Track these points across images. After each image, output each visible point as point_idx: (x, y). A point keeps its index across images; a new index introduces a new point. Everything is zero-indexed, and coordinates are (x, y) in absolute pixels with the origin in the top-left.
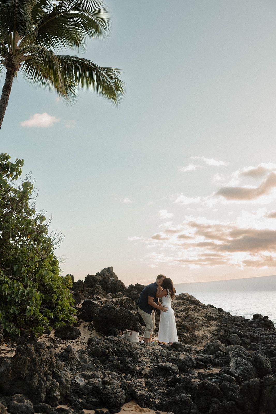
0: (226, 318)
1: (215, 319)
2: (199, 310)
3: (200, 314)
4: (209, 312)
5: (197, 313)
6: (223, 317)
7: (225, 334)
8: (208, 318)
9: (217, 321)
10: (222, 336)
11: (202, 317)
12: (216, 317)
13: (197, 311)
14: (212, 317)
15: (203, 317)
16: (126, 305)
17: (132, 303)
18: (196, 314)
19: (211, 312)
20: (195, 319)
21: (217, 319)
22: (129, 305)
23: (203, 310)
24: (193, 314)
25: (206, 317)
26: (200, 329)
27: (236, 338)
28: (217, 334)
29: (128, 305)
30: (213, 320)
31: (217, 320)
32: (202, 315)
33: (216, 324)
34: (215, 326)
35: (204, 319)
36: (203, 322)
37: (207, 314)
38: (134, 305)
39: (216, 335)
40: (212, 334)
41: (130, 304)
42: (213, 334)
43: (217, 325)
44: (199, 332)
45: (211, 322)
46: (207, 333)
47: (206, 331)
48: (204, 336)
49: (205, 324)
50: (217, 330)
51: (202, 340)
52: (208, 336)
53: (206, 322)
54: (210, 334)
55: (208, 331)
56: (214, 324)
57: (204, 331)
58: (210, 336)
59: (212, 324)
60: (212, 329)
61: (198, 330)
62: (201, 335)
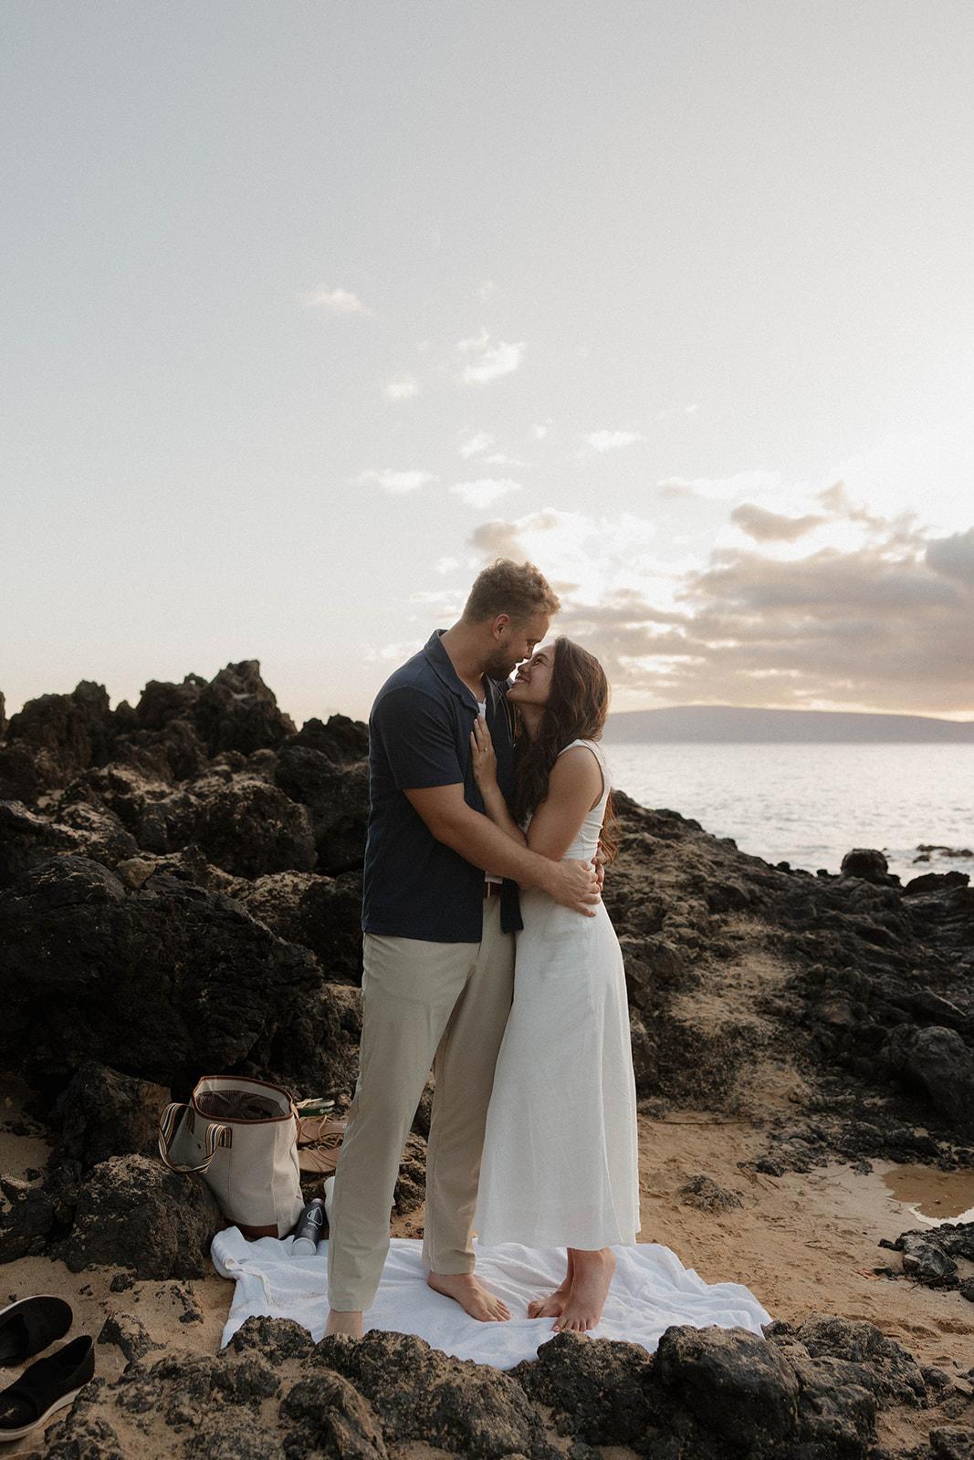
0: (799, 891)
1: (752, 902)
2: (648, 849)
3: (660, 870)
4: (701, 856)
5: (641, 862)
6: (781, 890)
7: (857, 1014)
8: (709, 896)
9: (764, 914)
10: (841, 1029)
11: (673, 887)
12: (751, 892)
13: (640, 850)
14: (731, 891)
15: (682, 886)
16: (251, 828)
17: (293, 814)
18: (636, 871)
19: (709, 857)
20: (641, 902)
21: (762, 902)
22: (274, 826)
23: (668, 846)
24: (621, 870)
25: (701, 890)
26: (695, 980)
27: (957, 1059)
28: (806, 1016)
29: (267, 830)
30: (738, 909)
31: (762, 907)
32: (671, 878)
33: (768, 936)
34: (765, 948)
35: (694, 903)
36: (692, 925)
37: (692, 868)
38: (302, 828)
39: (803, 1022)
40: (778, 1012)
41: (279, 825)
42: (784, 1016)
43: (770, 945)
44: (698, 1002)
45: (730, 919)
46: (742, 1009)
47: (733, 989)
48: (736, 1033)
49: (705, 935)
50: (796, 983)
51: (725, 1066)
52: (752, 1028)
53: (710, 923)
54: (765, 1012)
55: (743, 987)
56: (754, 935)
57: (722, 989)
58: (764, 1026)
59: (740, 933)
60: (760, 977)
61: (691, 991)
62: (718, 1031)
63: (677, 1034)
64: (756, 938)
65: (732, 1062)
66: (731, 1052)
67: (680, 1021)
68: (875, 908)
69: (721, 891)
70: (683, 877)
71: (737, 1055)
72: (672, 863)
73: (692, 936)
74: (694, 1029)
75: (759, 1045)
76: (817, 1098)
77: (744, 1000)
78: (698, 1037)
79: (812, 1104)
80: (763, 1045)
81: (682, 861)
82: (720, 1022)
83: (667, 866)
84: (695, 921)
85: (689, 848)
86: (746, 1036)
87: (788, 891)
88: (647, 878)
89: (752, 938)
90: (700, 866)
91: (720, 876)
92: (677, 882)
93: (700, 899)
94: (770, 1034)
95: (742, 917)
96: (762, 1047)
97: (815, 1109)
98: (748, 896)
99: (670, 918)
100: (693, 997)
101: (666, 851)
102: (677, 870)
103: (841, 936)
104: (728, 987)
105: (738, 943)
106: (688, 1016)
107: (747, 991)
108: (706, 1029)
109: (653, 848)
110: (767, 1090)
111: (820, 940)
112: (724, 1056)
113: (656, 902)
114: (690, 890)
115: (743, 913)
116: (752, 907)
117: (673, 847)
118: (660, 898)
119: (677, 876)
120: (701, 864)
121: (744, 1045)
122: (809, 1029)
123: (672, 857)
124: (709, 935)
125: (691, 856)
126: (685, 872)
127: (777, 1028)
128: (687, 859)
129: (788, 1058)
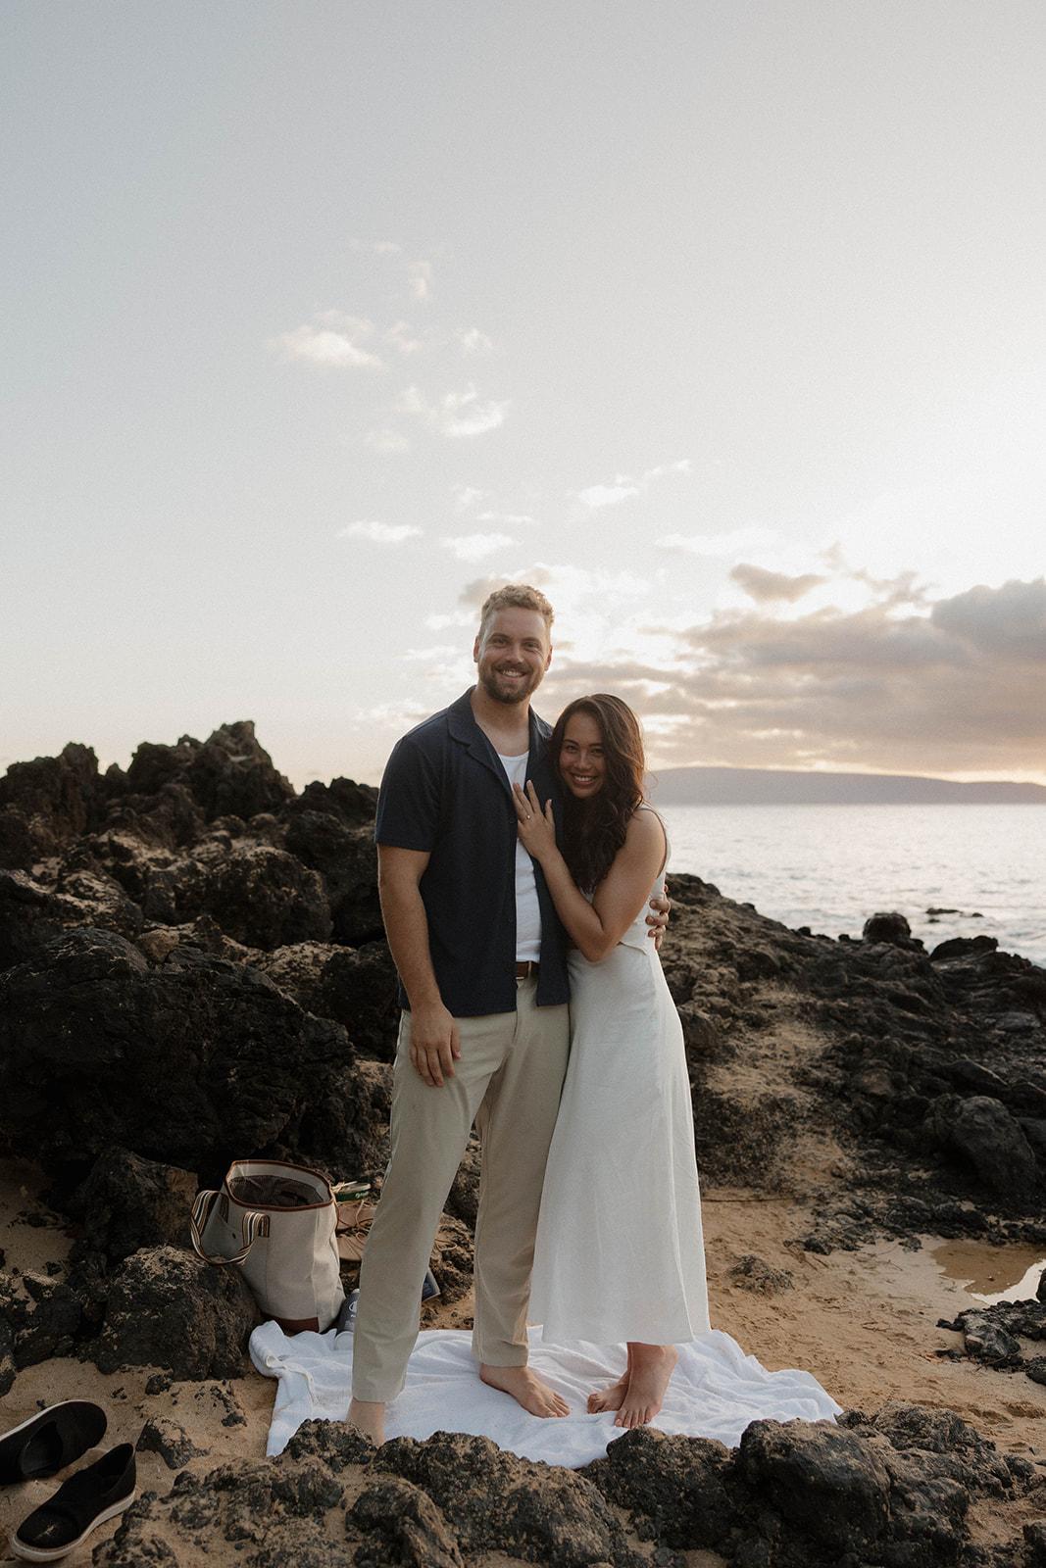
0: (829, 957)
1: (782, 968)
3: (686, 937)
4: (726, 922)
6: (810, 956)
7: (897, 1084)
8: (738, 963)
9: (794, 981)
10: (881, 1099)
11: (701, 954)
12: (781, 958)
14: (761, 958)
15: (710, 954)
16: (265, 896)
17: (308, 882)
21: (792, 969)
22: (288, 894)
23: (694, 912)
25: (730, 958)
26: (730, 1051)
27: (1003, 1129)
28: (845, 1087)
29: (282, 899)
30: (768, 976)
31: (793, 975)
32: (698, 945)
33: (801, 1004)
34: (799, 1017)
35: (724, 971)
36: (723, 994)
37: (719, 934)
38: (317, 896)
39: (841, 1093)
40: (816, 1083)
41: (294, 893)
42: (821, 1087)
44: (734, 1073)
45: (761, 987)
46: (779, 1080)
47: (768, 1060)
48: (775, 1105)
49: (736, 1004)
50: (833, 1053)
51: (764, 1141)
52: (791, 1100)
53: (741, 991)
54: (802, 1083)
55: (778, 1058)
56: (787, 1003)
57: (757, 1060)
58: (803, 1098)
59: (773, 1002)
60: (795, 1047)
61: (726, 1062)
62: (756, 1103)
63: (715, 1107)
64: (789, 1006)
65: (771, 1136)
66: (771, 1126)
67: (717, 1094)
68: (907, 974)
69: (751, 958)
70: (710, 944)
71: (777, 1128)
72: (699, 930)
73: (723, 1005)
74: (732, 1102)
75: (798, 1118)
76: (860, 1173)
77: (781, 1071)
78: (736, 1110)
79: (856, 1178)
80: (802, 1117)
81: (708, 927)
82: (757, 1094)
83: (693, 933)
84: (726, 989)
85: (715, 914)
86: (785, 1108)
87: (817, 957)
88: (673, 945)
89: (785, 1006)
90: (727, 932)
91: (749, 942)
92: (705, 949)
93: (729, 966)
94: (809, 1106)
95: (773, 984)
96: (801, 1120)
97: (859, 1183)
98: (778, 964)
99: (700, 987)
100: (728, 1069)
101: (692, 917)
102: (704, 936)
103: (874, 1003)
104: (763, 1058)
105: (771, 1011)
106: (725, 1089)
107: (783, 1062)
108: (744, 1102)
109: (678, 914)
110: (809, 1164)
111: (854, 1008)
112: (764, 1130)
113: (684, 970)
114: (718, 957)
115: (773, 980)
116: (783, 974)
117: (698, 913)
118: (688, 966)
119: (704, 943)
120: (728, 930)
121: (782, 1118)
122: (848, 1100)
123: (698, 923)
124: (741, 1004)
125: (718, 922)
126: (712, 939)
127: (815, 1100)
128: (713, 925)
129: (828, 1131)
